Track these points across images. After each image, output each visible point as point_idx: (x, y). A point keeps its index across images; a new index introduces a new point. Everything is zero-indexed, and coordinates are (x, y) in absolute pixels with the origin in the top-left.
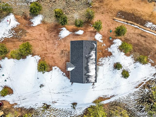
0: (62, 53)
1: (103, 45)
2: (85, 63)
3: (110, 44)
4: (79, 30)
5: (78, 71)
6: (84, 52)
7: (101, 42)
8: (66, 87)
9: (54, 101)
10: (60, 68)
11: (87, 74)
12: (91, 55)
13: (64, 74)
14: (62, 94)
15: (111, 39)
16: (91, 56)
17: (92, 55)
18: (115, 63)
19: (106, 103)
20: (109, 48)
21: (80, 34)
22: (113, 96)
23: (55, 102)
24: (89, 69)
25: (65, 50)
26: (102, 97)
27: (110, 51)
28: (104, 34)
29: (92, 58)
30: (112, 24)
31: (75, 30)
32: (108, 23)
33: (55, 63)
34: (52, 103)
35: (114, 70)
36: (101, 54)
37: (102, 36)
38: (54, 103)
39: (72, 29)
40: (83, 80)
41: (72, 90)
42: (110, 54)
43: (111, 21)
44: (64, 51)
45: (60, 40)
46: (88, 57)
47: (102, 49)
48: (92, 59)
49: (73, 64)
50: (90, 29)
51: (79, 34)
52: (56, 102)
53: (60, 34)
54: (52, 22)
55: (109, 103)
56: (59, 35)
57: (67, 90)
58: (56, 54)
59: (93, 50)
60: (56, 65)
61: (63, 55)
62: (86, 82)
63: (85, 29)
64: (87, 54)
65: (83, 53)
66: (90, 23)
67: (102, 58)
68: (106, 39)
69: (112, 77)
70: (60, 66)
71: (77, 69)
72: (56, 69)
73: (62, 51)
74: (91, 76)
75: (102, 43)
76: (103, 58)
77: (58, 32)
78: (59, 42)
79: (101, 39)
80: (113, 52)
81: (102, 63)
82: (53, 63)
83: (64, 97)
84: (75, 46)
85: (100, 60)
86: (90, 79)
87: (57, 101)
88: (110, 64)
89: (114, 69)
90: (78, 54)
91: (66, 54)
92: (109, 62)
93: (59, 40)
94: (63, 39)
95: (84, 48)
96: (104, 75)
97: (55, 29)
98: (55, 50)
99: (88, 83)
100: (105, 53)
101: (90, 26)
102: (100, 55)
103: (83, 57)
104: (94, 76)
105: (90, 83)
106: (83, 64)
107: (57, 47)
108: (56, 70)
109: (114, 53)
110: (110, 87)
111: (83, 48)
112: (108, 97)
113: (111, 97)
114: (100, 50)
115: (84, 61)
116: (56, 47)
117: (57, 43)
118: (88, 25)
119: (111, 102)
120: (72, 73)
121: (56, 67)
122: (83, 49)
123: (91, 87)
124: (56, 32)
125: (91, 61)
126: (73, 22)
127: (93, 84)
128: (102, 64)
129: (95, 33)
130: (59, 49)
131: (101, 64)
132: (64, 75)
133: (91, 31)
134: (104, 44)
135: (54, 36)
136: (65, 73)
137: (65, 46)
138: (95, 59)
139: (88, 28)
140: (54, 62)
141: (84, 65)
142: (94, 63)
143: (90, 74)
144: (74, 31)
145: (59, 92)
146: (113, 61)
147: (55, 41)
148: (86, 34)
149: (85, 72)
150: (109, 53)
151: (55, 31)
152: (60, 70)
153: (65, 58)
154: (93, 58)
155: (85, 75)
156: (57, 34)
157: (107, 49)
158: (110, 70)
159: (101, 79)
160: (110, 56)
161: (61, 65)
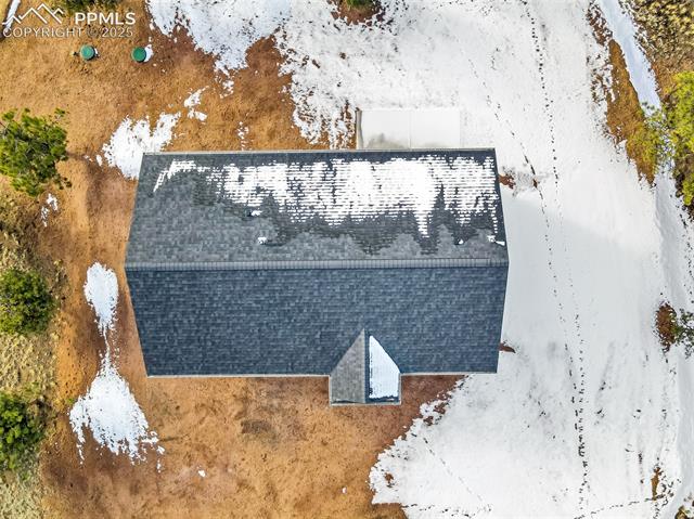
0: (266, 427)
1: (197, 108)
2: (331, 247)
3: (187, 59)
4: (83, 298)
5: (404, 310)
6: (230, 260)
7: (173, 129)
8: (535, 395)
9: (648, 484)
10: (386, 443)
11: (423, 230)
12: (258, 201)
13: (427, 409)
14: (587, 425)
15: (149, 52)
16: (270, 202)
17: (259, 190)
18: (335, 15)
19: (652, 76)
20: (219, 65)
21: (115, 297)
22: (595, 20)
23: (655, 481)
24: (383, 218)
25: (237, 408)
26: (604, 106)
27: (244, 56)
28: (111, 107)
29: (282, 194)
30: (38, 49)
31: (87, 332)
32: (28, 79)
33: (348, 483)
34: (661, 501)
35: (387, 18)
36: (267, 123)
37: (129, 122)
38: (659, 490)
39: (80, 354)
40: (480, 269)
41: (553, 347)
42: (265, 52)
43: (14, 54)
44: (253, 416)
45: (161, 450)
46: (276, 222)
47: (228, 116)
48: (297, 190)
49: (341, 355)
50: (73, 215)
51: (115, 303)
52: (658, 471)
53: (115, 450)
54: (31, 504)
55: (653, 55)
56: (126, 455)
57: (556, 384)
58: (276, 477)
59: (214, 184)
60: (357, 477)
61: (277, 419)
62: (491, 238)
63: (77, 251)
64: (249, 239)
65: (235, 271)
66: (36, 216)
67: (295, 114)
68: (149, 88)
69: (446, 34)
70: (370, 443)
71: (383, 316)
72: (389, 477)
73: (248, 428)
74: (442, 194)
75: (183, 120)
76: (293, 106)
77: (105, 460)
78: (177, 453)
79: (153, 126)
80: (245, 32)
81: (336, 115)
82: (342, 501)
83: (609, 410)
84: (190, 340)
85: (309, 131)
86: (467, 204)
87: (649, 463)
88: (343, 56)
89: (380, 18)
90: (250, 311)
91: (275, 402)
92: (331, 62)
93: (167, 453)
94: (154, 424)
95: (197, 257)
96: (434, 96)
97: (81, 482)
98: (242, 484)
99: (501, 220)
100: (260, 94)
101: (54, 214)
102: (272, 134)
103: (272, 273)
104: (439, 167)
105: (498, 203)
106: (333, 264)
107: (216, 470)
108: (397, 475)
109: (255, 22)
110: (525, 45)
111: (193, 274)
112: (601, 62)
113: (601, 41)
114: (234, 132)
115: (311, 263)
116: (216, 479)
117: (185, 470)
118: (47, 230)
119: (641, 41)
120: (422, 359)
121: (376, 477)
122: (201, 271)
123: (526, 194)
124: (102, 479)
125: (311, 198)
126: (30, 349)
127: (508, 180)
128: (345, 114)
129: (100, 175)
130: (235, 457)
131: (342, 125)
132: (436, 415)
133: (90, 203)
134: (188, 103)
135: (135, 490)
136: (423, 407)
137: (213, 408)
138: (295, 167)
139: (73, 230)
140: (336, 493)
141: (347, 254)
142: (325, 172)
143: (423, 206)
144: (91, 342)
145: (574, 445)
146: (318, 34)
147: (169, 485)
148: (110, 246)
149: (402, 252)
150: (255, 66)
151: (96, 489)
152: (399, 441)
153: (303, 404)
154: (285, 186)
155: (428, 245)
156: (116, 468)
157: (225, 79)
158: (389, 49)
159: (465, 119)
160: (283, 52)
161: (357, 439)
